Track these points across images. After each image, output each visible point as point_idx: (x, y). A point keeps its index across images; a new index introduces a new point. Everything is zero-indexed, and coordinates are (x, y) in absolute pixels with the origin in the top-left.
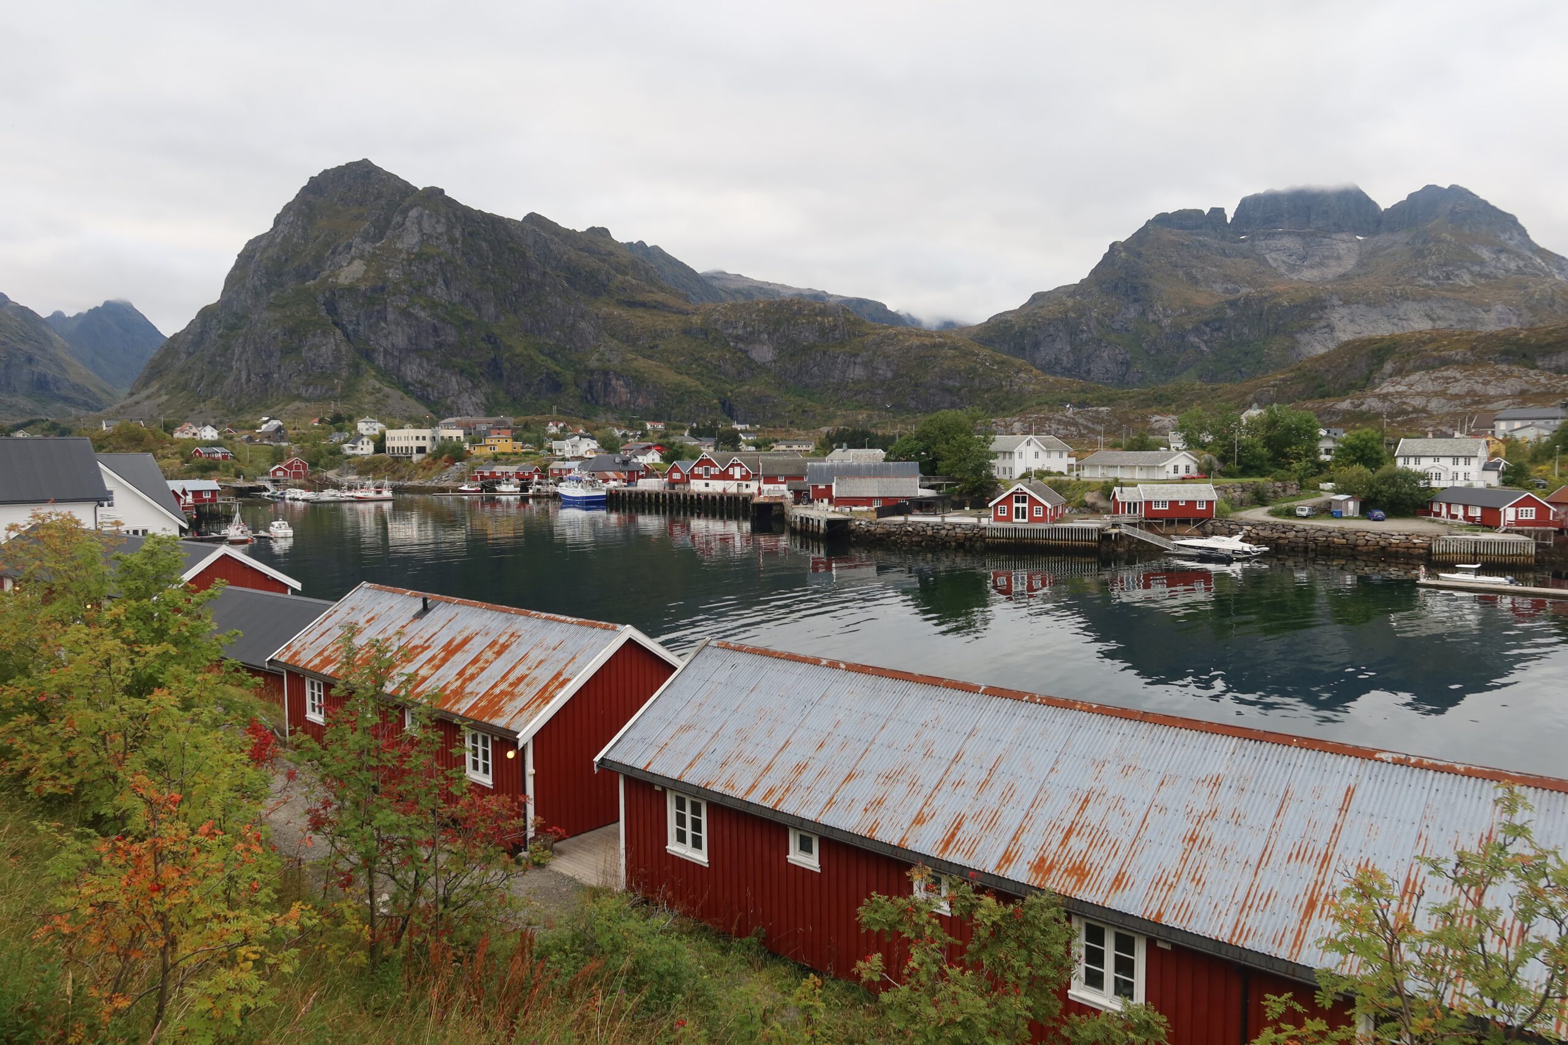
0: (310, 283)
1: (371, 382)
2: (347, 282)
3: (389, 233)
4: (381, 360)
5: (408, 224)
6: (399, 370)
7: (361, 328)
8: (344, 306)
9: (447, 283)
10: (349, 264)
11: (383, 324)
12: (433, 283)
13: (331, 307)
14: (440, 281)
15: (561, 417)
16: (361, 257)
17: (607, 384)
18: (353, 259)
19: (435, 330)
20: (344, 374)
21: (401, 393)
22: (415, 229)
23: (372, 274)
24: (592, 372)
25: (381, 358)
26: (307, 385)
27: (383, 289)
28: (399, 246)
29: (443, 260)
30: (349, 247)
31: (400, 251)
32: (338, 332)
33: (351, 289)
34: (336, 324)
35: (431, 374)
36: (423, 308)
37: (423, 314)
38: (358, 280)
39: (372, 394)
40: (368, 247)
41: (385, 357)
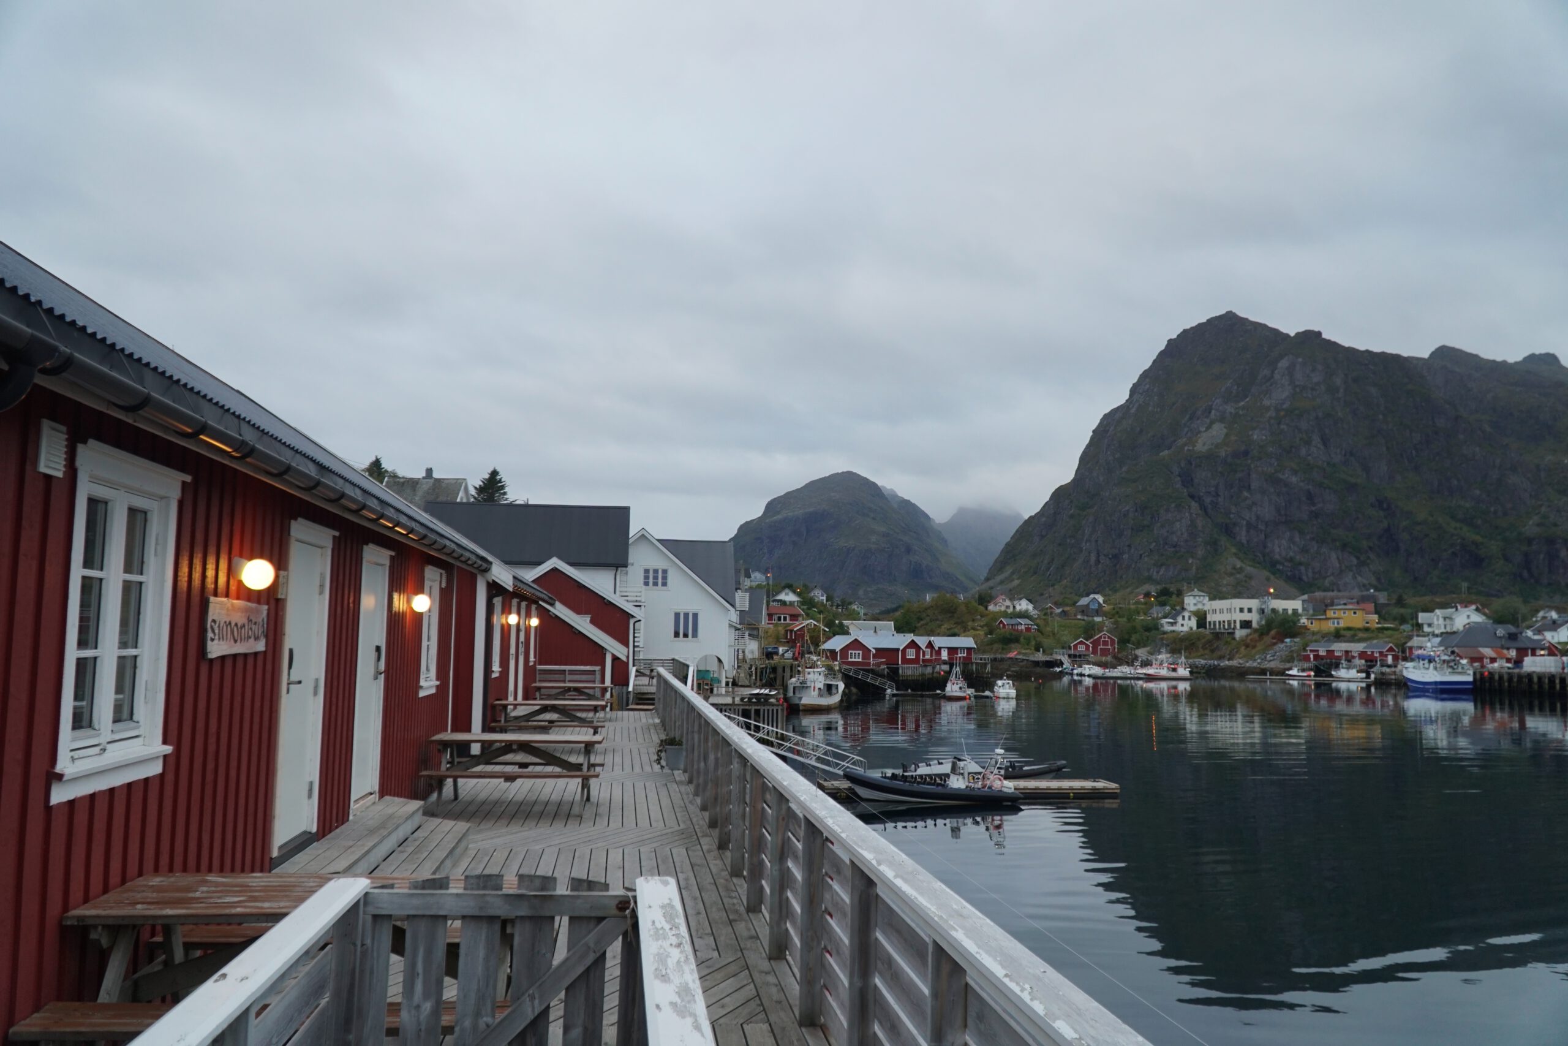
0: (1165, 453)
1: (1231, 560)
2: (1204, 449)
3: (1254, 390)
4: (1243, 536)
5: (1277, 376)
6: (1265, 547)
7: (1220, 500)
8: (1201, 475)
9: (1325, 441)
10: (1208, 429)
11: (1246, 494)
12: (1308, 443)
13: (1187, 479)
14: (1316, 439)
15: (1474, 597)
16: (1222, 419)
18: (1212, 423)
19: (1310, 497)
20: (1200, 552)
21: (1266, 573)
22: (1286, 381)
23: (1233, 438)
24: (1530, 541)
25: (1244, 533)
26: (1159, 565)
27: (1246, 453)
28: (1266, 402)
29: (1320, 415)
30: (1209, 410)
31: (1268, 409)
32: (1194, 505)
33: (1210, 457)
34: (1192, 497)
35: (1304, 550)
36: (1295, 472)
37: (1294, 479)
38: (1218, 446)
39: (1231, 574)
40: (1230, 409)
41: (1248, 531)
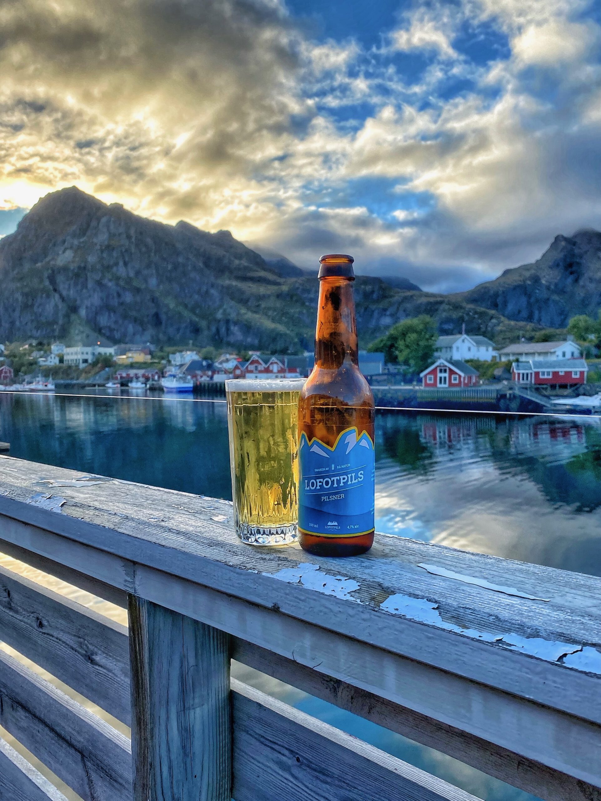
0: (39, 265)
1: (78, 327)
2: (62, 264)
3: (88, 233)
5: (100, 226)
6: (96, 320)
7: (71, 293)
8: (60, 279)
9: (126, 264)
10: (63, 252)
11: (85, 290)
12: (116, 264)
13: (52, 281)
14: (121, 263)
15: (195, 348)
16: (71, 248)
17: (228, 329)
18: (66, 249)
19: (119, 295)
20: (60, 322)
21: (96, 334)
22: (105, 230)
23: (78, 259)
24: (219, 321)
26: (37, 328)
27: (85, 268)
28: (95, 240)
29: (124, 250)
30: (64, 242)
31: (96, 244)
32: (56, 295)
33: (65, 269)
34: (55, 290)
35: (116, 322)
36: (110, 280)
37: (110, 284)
38: (69, 262)
40: (76, 242)
